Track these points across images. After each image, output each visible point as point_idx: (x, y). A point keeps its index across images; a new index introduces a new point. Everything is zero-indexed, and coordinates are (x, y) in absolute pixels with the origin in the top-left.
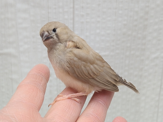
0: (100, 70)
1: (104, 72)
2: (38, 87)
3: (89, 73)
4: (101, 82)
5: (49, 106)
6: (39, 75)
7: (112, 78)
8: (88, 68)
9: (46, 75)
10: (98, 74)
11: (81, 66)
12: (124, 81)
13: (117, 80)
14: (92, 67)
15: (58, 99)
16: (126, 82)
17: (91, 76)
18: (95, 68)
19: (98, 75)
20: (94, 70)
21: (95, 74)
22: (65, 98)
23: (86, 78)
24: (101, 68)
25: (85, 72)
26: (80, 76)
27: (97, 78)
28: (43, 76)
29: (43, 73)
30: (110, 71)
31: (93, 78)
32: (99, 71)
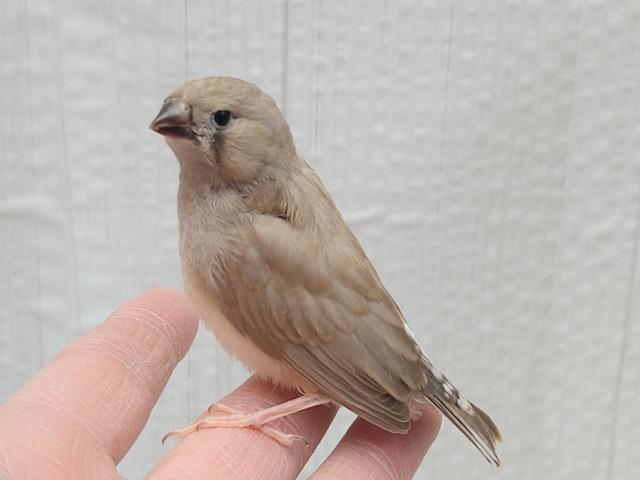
0: (339, 322)
1: (358, 337)
2: (129, 367)
3: (289, 322)
4: (334, 369)
5: (163, 441)
6: (148, 323)
7: (386, 368)
8: (291, 301)
9: (176, 328)
10: (327, 334)
11: (265, 286)
12: (445, 398)
13: (410, 384)
14: (310, 300)
15: (211, 420)
16: (457, 405)
17: (296, 335)
18: (323, 309)
19: (325, 339)
20: (314, 314)
21: (316, 334)
22: (237, 422)
23: (273, 336)
24: (351, 318)
25: (275, 314)
26: (251, 322)
27: (319, 347)
28: (162, 329)
29: (165, 318)
30: (387, 339)
31: (303, 346)
32: (336, 327)
